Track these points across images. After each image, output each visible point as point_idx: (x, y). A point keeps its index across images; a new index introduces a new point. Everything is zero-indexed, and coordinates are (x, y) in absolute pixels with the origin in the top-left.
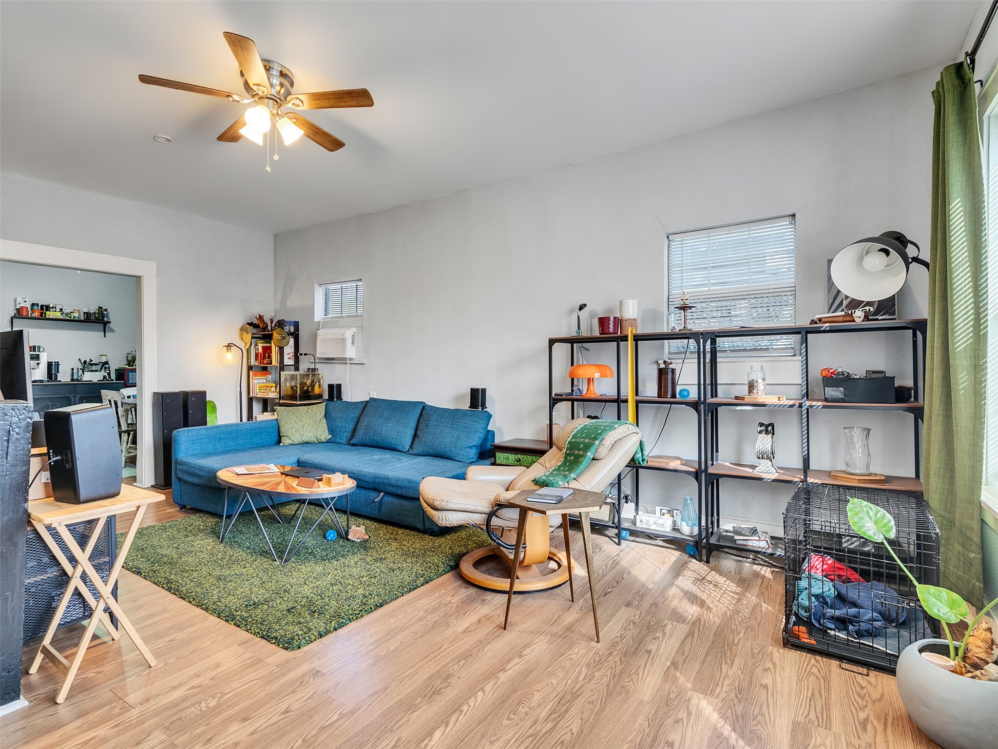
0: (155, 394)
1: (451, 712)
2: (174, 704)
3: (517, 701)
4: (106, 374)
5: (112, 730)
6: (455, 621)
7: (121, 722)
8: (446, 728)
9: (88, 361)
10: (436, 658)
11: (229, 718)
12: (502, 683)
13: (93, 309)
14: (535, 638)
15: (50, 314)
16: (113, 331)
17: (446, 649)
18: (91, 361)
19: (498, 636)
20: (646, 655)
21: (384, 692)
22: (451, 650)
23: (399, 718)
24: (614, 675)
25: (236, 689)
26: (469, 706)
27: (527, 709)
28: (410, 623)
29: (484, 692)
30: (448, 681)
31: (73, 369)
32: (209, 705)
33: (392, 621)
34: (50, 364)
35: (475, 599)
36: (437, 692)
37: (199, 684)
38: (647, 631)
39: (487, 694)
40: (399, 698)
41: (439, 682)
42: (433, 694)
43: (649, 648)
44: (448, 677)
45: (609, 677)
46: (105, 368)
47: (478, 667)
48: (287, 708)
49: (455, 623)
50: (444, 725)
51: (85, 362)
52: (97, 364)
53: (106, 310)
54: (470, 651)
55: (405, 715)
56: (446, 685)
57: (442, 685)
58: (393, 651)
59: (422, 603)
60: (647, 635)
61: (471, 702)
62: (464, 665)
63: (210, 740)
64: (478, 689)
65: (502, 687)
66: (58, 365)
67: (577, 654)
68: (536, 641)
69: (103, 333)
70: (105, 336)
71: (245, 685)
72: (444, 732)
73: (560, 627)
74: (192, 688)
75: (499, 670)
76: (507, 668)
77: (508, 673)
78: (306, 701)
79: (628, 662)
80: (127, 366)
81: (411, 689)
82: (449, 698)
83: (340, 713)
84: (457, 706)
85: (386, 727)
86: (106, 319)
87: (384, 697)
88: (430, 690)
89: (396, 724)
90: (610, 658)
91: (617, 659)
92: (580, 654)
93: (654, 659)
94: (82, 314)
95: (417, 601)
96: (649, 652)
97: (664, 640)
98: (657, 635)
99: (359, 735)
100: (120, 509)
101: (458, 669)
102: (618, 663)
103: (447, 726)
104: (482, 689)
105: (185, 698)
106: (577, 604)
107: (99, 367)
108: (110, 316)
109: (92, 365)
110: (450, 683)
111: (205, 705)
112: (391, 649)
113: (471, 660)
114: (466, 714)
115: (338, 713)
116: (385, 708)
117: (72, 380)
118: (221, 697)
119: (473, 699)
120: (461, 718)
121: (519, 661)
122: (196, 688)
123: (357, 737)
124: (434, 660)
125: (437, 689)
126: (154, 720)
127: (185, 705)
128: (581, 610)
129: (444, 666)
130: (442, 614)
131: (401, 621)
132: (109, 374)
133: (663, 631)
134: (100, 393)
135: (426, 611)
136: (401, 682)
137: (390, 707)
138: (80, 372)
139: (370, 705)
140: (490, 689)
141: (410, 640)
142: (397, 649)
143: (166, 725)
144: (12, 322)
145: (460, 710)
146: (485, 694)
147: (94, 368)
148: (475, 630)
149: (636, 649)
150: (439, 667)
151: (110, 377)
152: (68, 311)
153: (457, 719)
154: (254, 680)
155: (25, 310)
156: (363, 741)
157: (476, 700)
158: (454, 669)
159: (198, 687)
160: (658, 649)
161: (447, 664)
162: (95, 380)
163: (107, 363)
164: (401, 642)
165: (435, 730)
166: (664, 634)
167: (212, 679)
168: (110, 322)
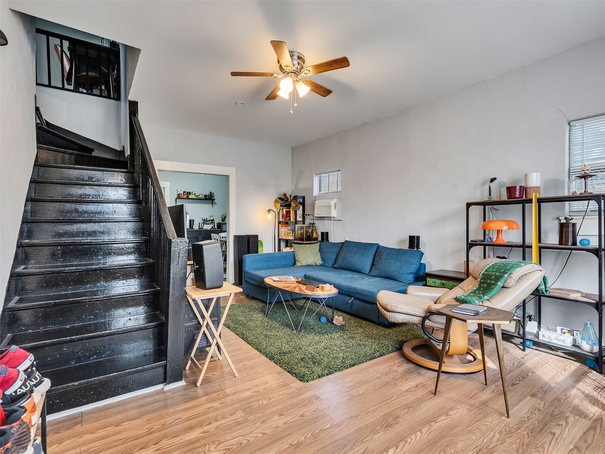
0: (235, 237)
1: (400, 440)
2: (247, 399)
3: (445, 444)
4: (213, 226)
5: (220, 405)
6: (400, 383)
7: (224, 402)
8: (397, 450)
9: (206, 219)
10: (389, 404)
11: (273, 412)
12: (434, 430)
13: (208, 193)
14: (458, 405)
15: (191, 196)
16: (216, 204)
17: (395, 400)
18: (207, 219)
19: (431, 398)
20: (551, 436)
21: (356, 418)
22: (398, 401)
23: (366, 435)
24: (523, 444)
25: (276, 397)
26: (412, 439)
27: (453, 451)
28: (371, 379)
29: (421, 432)
30: (397, 420)
31: (199, 223)
32: (263, 403)
33: (360, 376)
34: (190, 221)
35: (414, 371)
36: (390, 425)
37: (258, 391)
38: (551, 418)
39: (423, 435)
40: (366, 423)
41: (391, 420)
42: (387, 426)
43: (553, 431)
44: (397, 417)
45: (518, 444)
46: (213, 223)
47: (417, 416)
48: (302, 414)
49: (400, 384)
50: (395, 447)
51: (204, 219)
52: (209, 221)
53: (213, 193)
54: (411, 404)
55: (370, 435)
56: (396, 422)
57: (393, 422)
58: (362, 394)
59: (379, 368)
60: (551, 421)
61: (413, 437)
62: (407, 412)
63: (264, 421)
64: (417, 430)
65: (434, 433)
66: (194, 221)
67: (491, 422)
68: (459, 407)
69: (212, 205)
70: (213, 207)
71: (280, 396)
72: (395, 452)
73: (476, 401)
74: (255, 392)
75: (432, 421)
76: (438, 421)
77: (438, 425)
78: (312, 412)
79: (535, 437)
80: (222, 222)
81: (373, 420)
82: (398, 431)
83: (331, 424)
84: (403, 437)
85: (358, 439)
86: (213, 198)
87: (357, 421)
88: (386, 423)
89: (364, 438)
90: (519, 431)
91: (525, 433)
92: (494, 423)
93: (558, 440)
94: (203, 196)
95: (375, 366)
96: (554, 434)
97: (567, 428)
98: (561, 423)
99: (343, 440)
100: (223, 294)
101: (403, 414)
102: (526, 436)
103: (397, 448)
104: (420, 430)
105: (252, 397)
106: (490, 388)
107: (210, 222)
108: (215, 196)
109: (207, 221)
110: (398, 422)
111: (261, 402)
112: (360, 393)
113: (412, 410)
114: (409, 443)
115: (330, 423)
116: (357, 428)
117: (199, 228)
118: (269, 400)
119: (414, 435)
120: (406, 445)
121: (446, 418)
122: (256, 392)
123: (341, 440)
124: (387, 405)
125: (390, 424)
126: (238, 405)
127: (252, 400)
128: (493, 392)
129: (394, 410)
130: (391, 377)
131: (365, 377)
132: (214, 226)
133: (566, 421)
134: (211, 235)
135: (381, 373)
136: (367, 414)
137: (360, 428)
138: (202, 224)
139: (349, 423)
140: (425, 432)
141: (372, 389)
142: (364, 394)
143: (244, 408)
144: (176, 201)
145: (405, 440)
146: (422, 435)
147: (208, 223)
148: (414, 391)
149: (542, 430)
150: (390, 410)
151: (214, 227)
152: (198, 195)
153: (404, 446)
154: (285, 394)
155: (181, 194)
156: (345, 444)
157: (416, 437)
158: (400, 413)
159: (258, 392)
160: (562, 433)
161: (396, 409)
162: (208, 229)
163: (213, 220)
164: (366, 390)
165: (390, 449)
166: (567, 423)
167: (264, 389)
168: (215, 199)
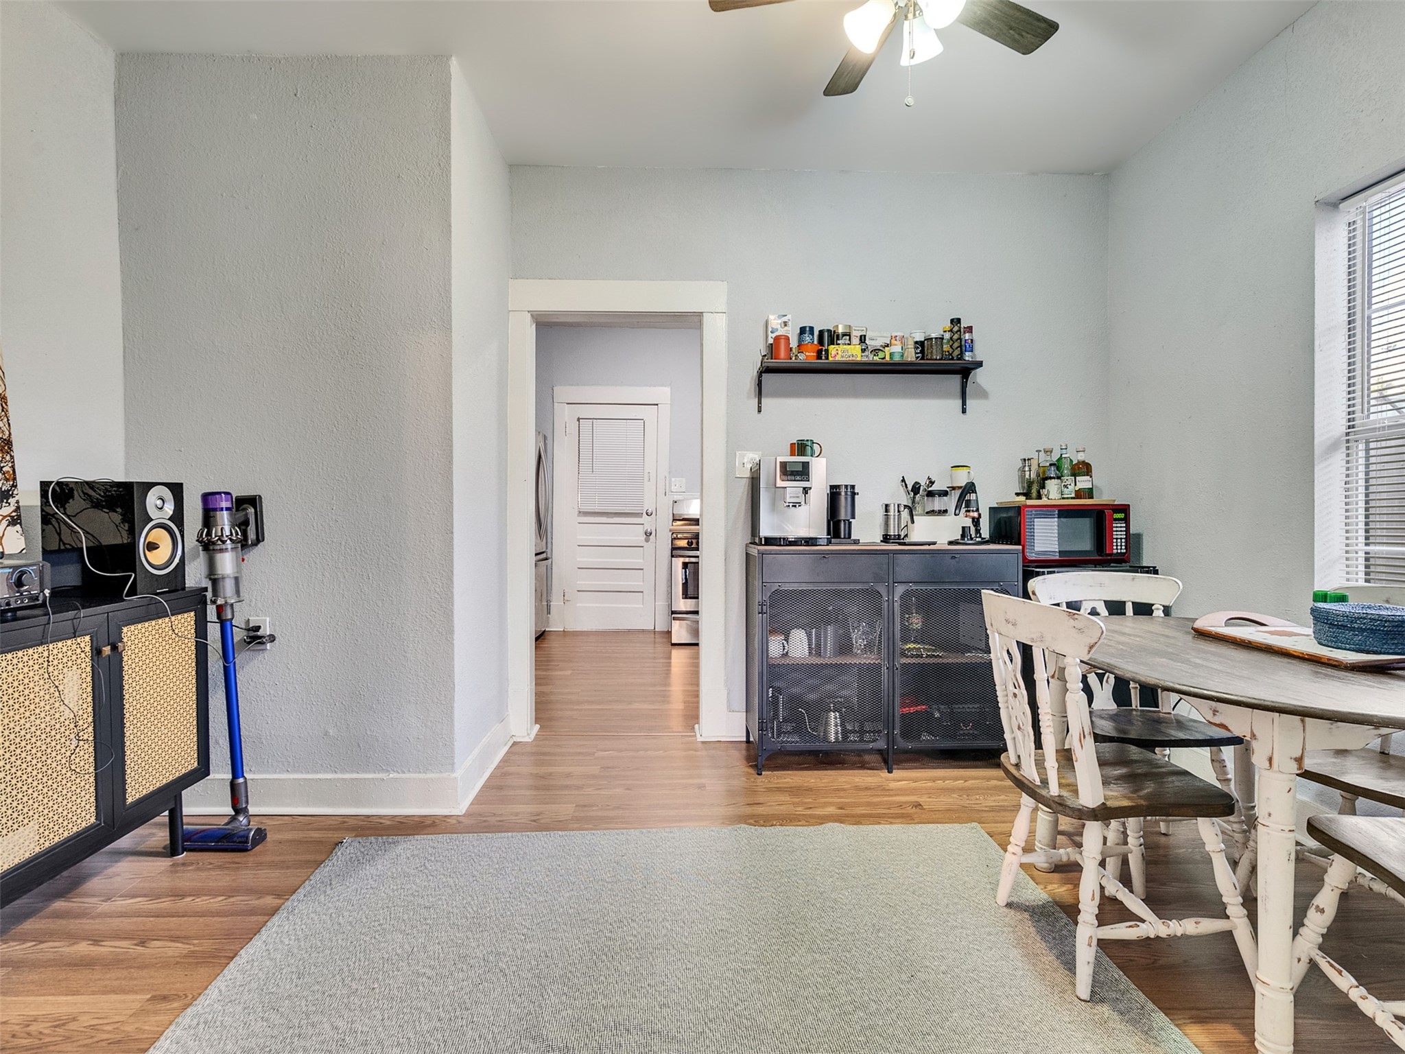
4: (968, 522)
9: (923, 482)
13: (937, 328)
15: (839, 353)
16: (983, 394)
18: (932, 483)
31: (887, 508)
34: (834, 494)
46: (968, 505)
51: (916, 489)
52: (944, 493)
53: (970, 329)
66: (854, 494)
69: (960, 402)
70: (964, 411)
80: (1022, 498)
86: (968, 356)
94: (911, 345)
107: (951, 502)
108: (977, 347)
109: (930, 494)
117: (886, 539)
132: (976, 522)
138: (905, 514)
144: (760, 384)
147: (937, 503)
151: (978, 531)
152: (878, 343)
155: (782, 342)
162: (942, 543)
163: (970, 488)
168: (980, 364)
